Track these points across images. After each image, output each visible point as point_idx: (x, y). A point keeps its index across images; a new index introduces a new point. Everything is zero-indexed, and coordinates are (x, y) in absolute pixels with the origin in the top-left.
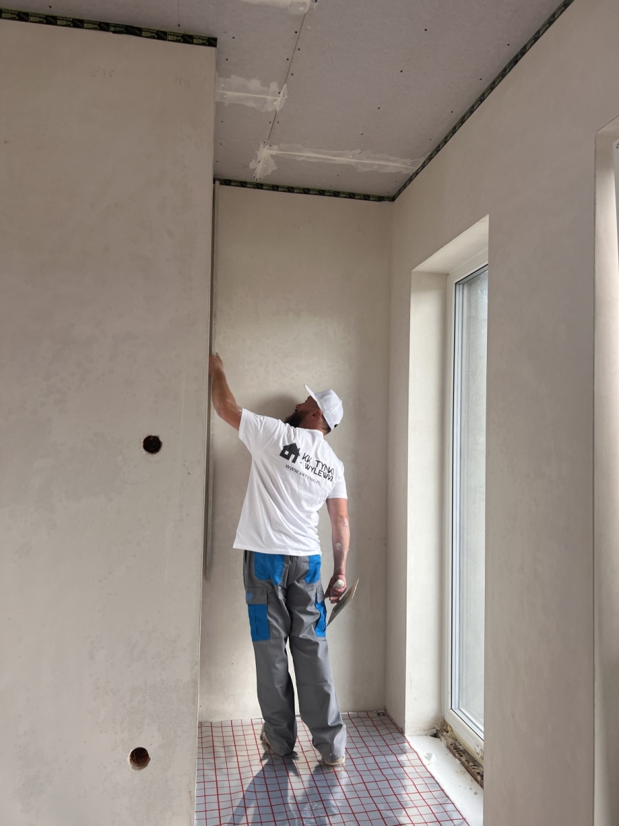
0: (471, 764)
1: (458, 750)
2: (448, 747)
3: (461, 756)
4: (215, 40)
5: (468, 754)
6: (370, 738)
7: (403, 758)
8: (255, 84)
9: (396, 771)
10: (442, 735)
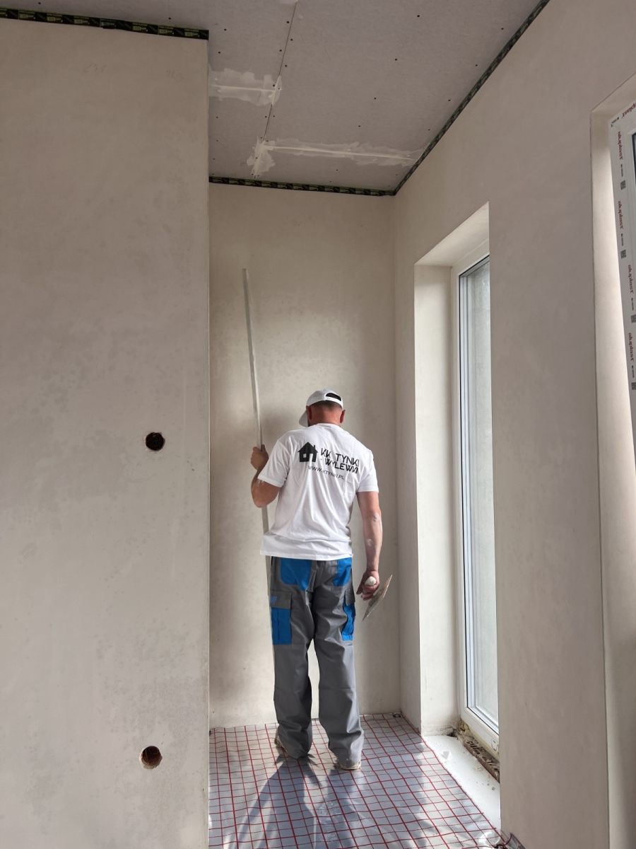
0: (488, 761)
1: (475, 748)
2: (465, 746)
3: (478, 753)
4: (207, 32)
5: (485, 751)
6: (386, 739)
7: (419, 757)
8: (249, 77)
9: (413, 770)
10: (459, 734)
